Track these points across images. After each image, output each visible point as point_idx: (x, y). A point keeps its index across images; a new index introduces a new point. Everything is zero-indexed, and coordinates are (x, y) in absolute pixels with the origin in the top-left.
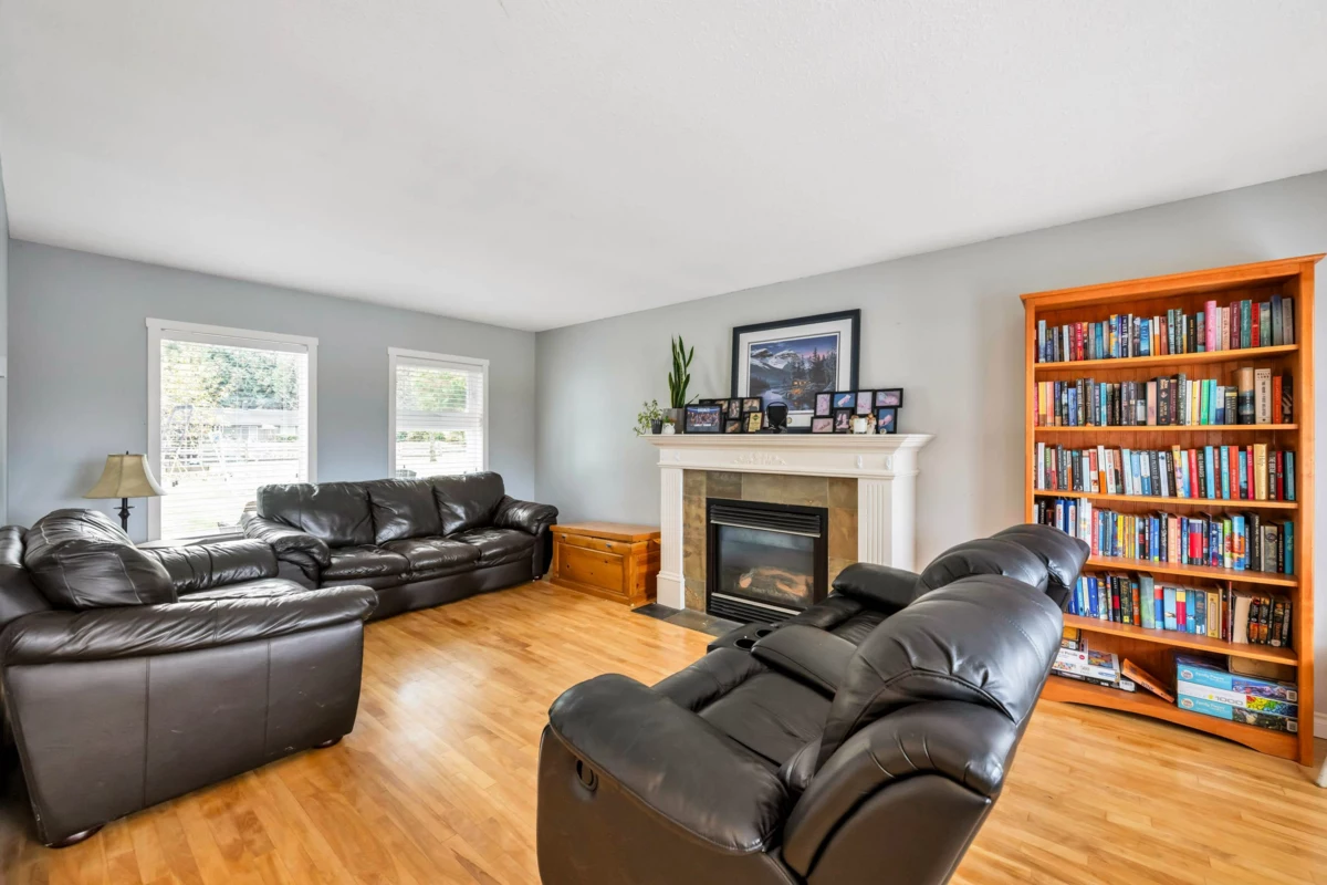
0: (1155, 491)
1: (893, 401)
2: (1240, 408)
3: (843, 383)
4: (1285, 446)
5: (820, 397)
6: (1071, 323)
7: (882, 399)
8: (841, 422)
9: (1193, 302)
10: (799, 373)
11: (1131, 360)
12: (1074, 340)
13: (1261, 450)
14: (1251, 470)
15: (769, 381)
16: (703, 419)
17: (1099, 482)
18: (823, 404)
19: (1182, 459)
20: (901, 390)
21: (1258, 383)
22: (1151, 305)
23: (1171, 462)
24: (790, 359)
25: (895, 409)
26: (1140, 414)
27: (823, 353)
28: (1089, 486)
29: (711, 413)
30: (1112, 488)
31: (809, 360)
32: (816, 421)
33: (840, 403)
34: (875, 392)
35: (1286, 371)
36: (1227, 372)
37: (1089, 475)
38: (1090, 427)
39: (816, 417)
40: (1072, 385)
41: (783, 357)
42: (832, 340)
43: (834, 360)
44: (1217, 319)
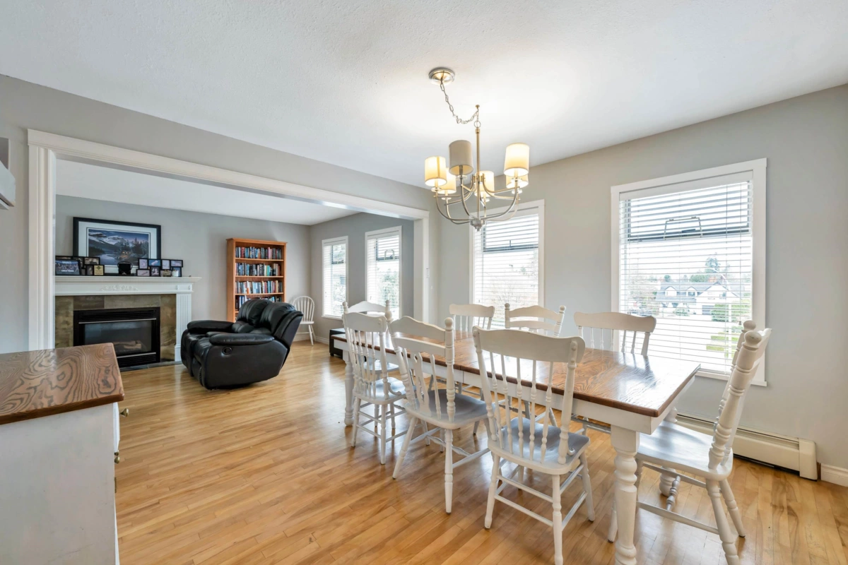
0: (259, 292)
1: (179, 265)
2: (273, 273)
3: (153, 255)
4: (281, 281)
5: (141, 261)
6: (241, 247)
7: (174, 264)
8: (154, 272)
9: (266, 247)
10: (126, 249)
11: (254, 259)
12: (241, 252)
13: (277, 281)
14: (275, 286)
15: (104, 249)
16: (68, 267)
17: (247, 291)
18: (143, 264)
19: (263, 283)
20: (182, 261)
21: (276, 267)
22: (258, 246)
23: (262, 285)
24: (119, 241)
25: (180, 268)
26: (255, 273)
27: (140, 241)
28: (245, 293)
29: (72, 264)
30: (250, 292)
31: (132, 243)
32: (139, 271)
33: (153, 264)
34: (170, 261)
35: (281, 265)
36: (271, 264)
37: (245, 289)
38: (245, 276)
39: (139, 269)
40: (241, 264)
41: (114, 239)
42: (146, 236)
43: (147, 245)
44: (270, 251)
